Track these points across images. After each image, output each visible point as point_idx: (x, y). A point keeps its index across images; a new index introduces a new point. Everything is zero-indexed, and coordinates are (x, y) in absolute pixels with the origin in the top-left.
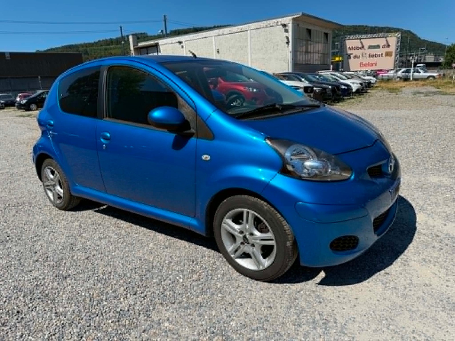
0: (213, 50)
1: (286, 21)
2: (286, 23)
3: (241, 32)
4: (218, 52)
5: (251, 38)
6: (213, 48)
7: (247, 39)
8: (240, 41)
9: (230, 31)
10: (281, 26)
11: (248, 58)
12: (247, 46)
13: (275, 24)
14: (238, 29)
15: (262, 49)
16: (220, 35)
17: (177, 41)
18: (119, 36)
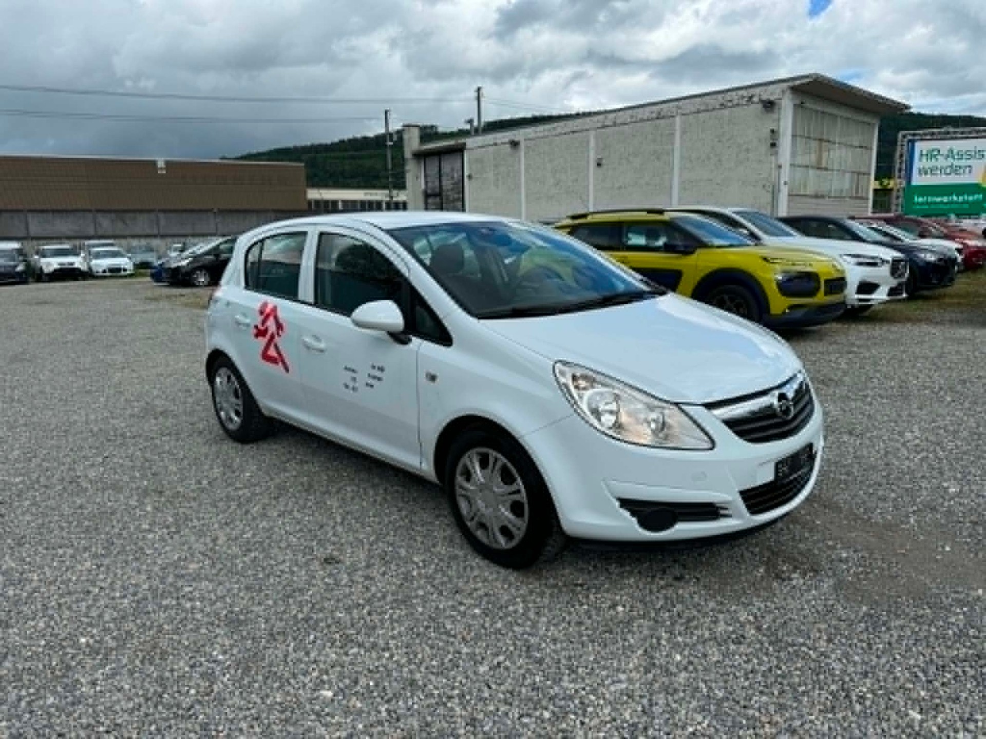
0: (588, 162)
1: (772, 94)
2: (772, 98)
3: (658, 118)
4: (599, 165)
5: (684, 132)
6: (588, 156)
7: (672, 134)
8: (654, 141)
9: (632, 117)
10: (760, 106)
11: (671, 179)
12: (673, 150)
13: (744, 102)
14: (652, 112)
15: (709, 158)
16: (608, 126)
17: (507, 140)
18: (382, 131)
